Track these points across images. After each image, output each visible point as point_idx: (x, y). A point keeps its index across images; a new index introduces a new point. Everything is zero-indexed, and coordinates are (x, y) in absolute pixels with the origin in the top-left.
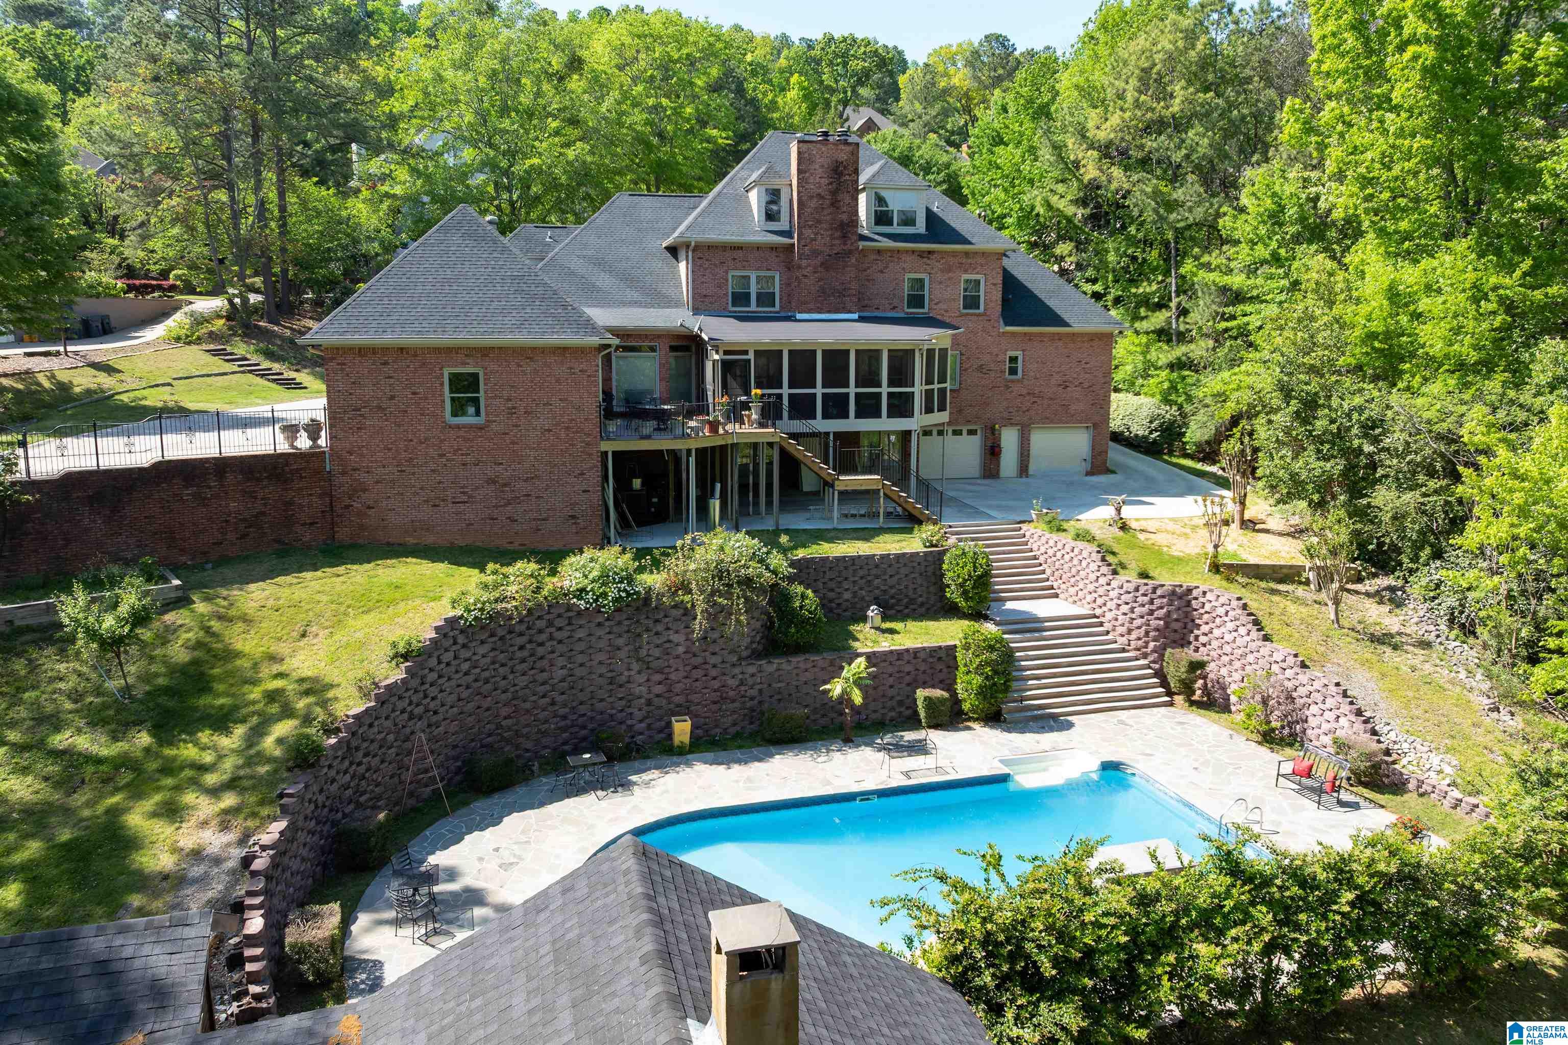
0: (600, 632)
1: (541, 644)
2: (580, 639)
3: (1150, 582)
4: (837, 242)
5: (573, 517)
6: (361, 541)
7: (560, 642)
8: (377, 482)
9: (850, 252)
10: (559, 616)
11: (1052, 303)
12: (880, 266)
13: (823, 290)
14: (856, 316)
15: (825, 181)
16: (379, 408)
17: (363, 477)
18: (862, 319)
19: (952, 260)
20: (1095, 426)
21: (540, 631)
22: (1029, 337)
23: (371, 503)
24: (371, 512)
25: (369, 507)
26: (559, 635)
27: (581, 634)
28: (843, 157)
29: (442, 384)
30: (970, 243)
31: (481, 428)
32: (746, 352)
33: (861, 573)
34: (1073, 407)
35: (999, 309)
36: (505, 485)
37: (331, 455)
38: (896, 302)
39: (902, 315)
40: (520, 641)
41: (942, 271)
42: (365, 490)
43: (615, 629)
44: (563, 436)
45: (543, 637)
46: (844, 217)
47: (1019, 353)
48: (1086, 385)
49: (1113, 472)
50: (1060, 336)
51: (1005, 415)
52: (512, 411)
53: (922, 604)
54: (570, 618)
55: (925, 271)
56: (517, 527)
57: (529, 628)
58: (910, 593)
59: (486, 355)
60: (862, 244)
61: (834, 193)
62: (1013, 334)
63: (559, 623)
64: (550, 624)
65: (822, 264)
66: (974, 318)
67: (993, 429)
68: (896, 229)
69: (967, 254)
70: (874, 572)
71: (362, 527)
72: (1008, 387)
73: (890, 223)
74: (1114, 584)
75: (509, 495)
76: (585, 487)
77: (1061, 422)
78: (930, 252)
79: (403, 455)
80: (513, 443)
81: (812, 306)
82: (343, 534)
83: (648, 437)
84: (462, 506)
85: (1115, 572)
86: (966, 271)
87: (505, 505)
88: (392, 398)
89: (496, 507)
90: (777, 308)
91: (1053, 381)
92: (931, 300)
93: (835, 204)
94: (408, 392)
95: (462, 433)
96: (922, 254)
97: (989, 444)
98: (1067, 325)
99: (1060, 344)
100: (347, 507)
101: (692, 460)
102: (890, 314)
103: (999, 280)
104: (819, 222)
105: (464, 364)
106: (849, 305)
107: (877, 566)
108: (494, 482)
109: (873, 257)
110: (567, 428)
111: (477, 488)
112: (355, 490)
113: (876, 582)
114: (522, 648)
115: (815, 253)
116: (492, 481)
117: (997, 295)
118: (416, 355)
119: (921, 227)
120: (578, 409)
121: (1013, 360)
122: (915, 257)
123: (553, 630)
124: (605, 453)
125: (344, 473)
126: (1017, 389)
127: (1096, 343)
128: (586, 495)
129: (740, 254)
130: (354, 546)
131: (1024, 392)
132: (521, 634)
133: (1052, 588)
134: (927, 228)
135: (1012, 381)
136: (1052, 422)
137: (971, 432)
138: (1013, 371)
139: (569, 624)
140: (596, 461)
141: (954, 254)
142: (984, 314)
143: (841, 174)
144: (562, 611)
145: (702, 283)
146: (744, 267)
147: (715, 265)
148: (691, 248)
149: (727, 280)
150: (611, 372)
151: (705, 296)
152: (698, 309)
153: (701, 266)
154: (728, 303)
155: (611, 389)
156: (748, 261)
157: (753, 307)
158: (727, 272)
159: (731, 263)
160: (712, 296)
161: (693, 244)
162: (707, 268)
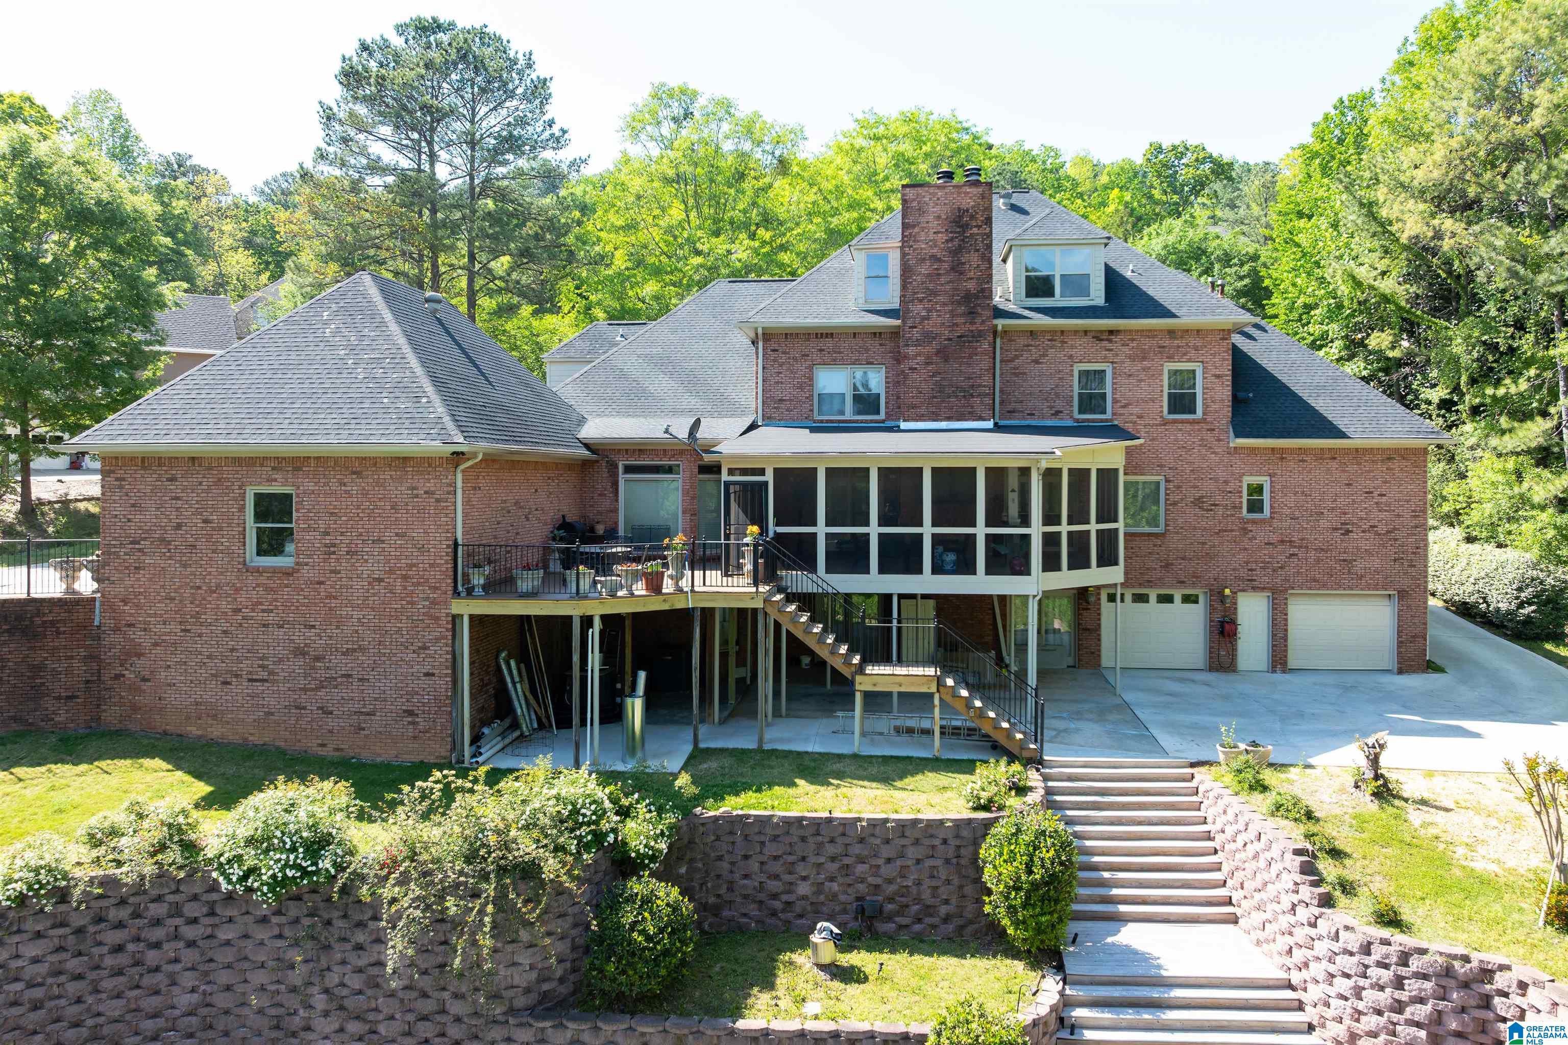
0: (262, 934)
1: (157, 945)
2: (228, 943)
3: (1399, 938)
4: (960, 320)
5: (410, 713)
6: (132, 727)
7: (191, 944)
8: (156, 644)
9: (980, 335)
10: (195, 898)
11: (1320, 404)
12: (1035, 353)
13: (940, 388)
14: (990, 424)
15: (942, 237)
16: (162, 540)
17: (137, 635)
18: (998, 428)
19: (1147, 343)
20: (1402, 594)
21: (157, 922)
22: (1281, 455)
23: (146, 673)
24: (146, 686)
25: (145, 680)
26: (189, 932)
27: (226, 933)
28: (968, 202)
29: (242, 509)
30: (1174, 316)
31: (288, 573)
32: (762, 472)
33: (831, 850)
34: (1359, 566)
35: (1227, 411)
36: (317, 659)
37: (102, 604)
38: (1059, 404)
39: (1069, 423)
40: (113, 937)
41: (1132, 358)
42: (139, 655)
43: (287, 932)
44: (398, 590)
45: (158, 934)
46: (971, 286)
47: (1264, 480)
48: (1382, 529)
49: (1439, 669)
50: (1333, 455)
51: (1243, 573)
52: (330, 550)
53: (946, 919)
54: (212, 905)
55: (1105, 360)
56: (331, 723)
57: (136, 915)
58: (926, 895)
59: (297, 469)
60: (1000, 323)
61: (956, 252)
62: (1253, 450)
63: (191, 910)
64: (176, 911)
65: (938, 353)
66: (1188, 427)
67: (1222, 598)
68: (1058, 300)
69: (1171, 333)
70: (857, 849)
71: (135, 708)
72: (1245, 531)
73: (1050, 293)
74: (1324, 926)
75: (322, 674)
76: (427, 669)
77: (1339, 586)
78: (1111, 332)
79: (189, 608)
80: (330, 597)
81: (923, 410)
82: (111, 715)
83: (532, 595)
84: (259, 687)
85: (1327, 901)
86: (1170, 358)
87: (317, 689)
88: (179, 526)
89: (305, 690)
90: (882, 416)
91: (1324, 523)
92: (1115, 401)
93: (957, 268)
94: (198, 520)
95: (263, 580)
96: (1099, 336)
97: (1217, 617)
98: (1342, 435)
99: (1334, 465)
100: (117, 677)
101: (595, 632)
102: (1049, 423)
103: (1226, 369)
104: (934, 293)
105: (271, 480)
106: (978, 410)
107: (862, 840)
108: (304, 654)
109: (1022, 341)
110: (405, 578)
111: (280, 661)
112: (129, 654)
113: (860, 869)
114: (119, 949)
115: (928, 337)
116: (300, 652)
117: (1224, 392)
118: (210, 468)
119: (1097, 295)
120: (422, 549)
121: (1258, 489)
122: (1088, 339)
123: (178, 921)
124: (455, 619)
125: (116, 629)
126: (1262, 535)
127: (1395, 465)
128: (428, 681)
129: (829, 343)
130: (119, 733)
131: (1274, 538)
132: (120, 925)
133: (1229, 902)
134: (1107, 299)
135: (1254, 522)
136: (1324, 586)
137: (1187, 599)
138: (1255, 506)
139: (212, 913)
140: (444, 628)
141: (1151, 333)
142: (1203, 421)
143: (965, 227)
144: (197, 890)
145: (777, 383)
146: (835, 360)
147: (795, 359)
148: (760, 336)
149: (811, 379)
150: (617, 501)
151: (781, 400)
152: (769, 418)
153: (774, 361)
154: (812, 410)
155: (616, 523)
156: (840, 353)
157: (849, 414)
158: (811, 368)
159: (816, 356)
160: (790, 400)
161: (760, 331)
162: (783, 363)
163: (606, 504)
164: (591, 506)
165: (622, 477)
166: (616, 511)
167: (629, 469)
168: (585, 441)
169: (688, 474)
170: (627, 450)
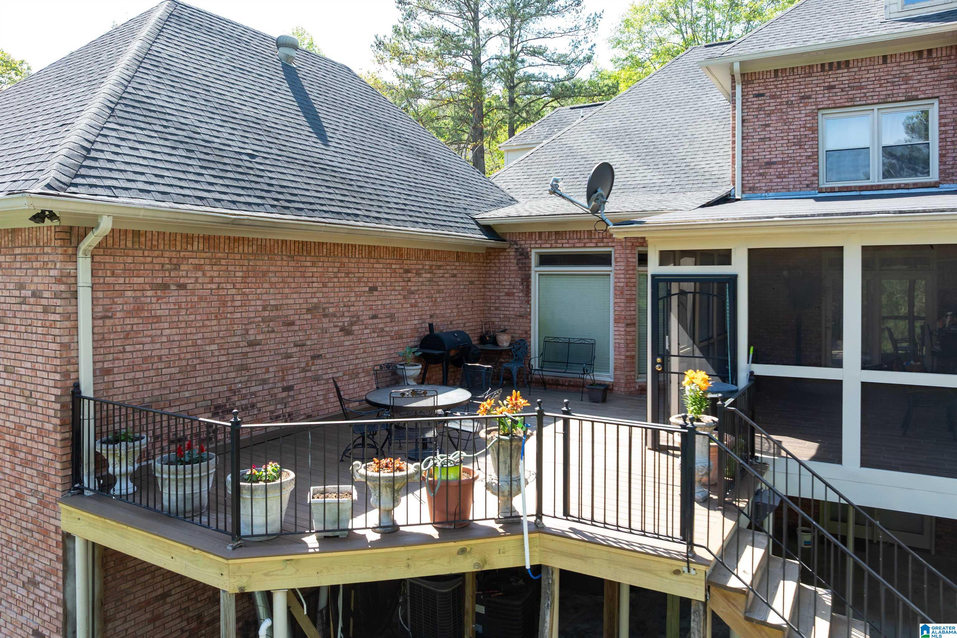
90: (932, 178)
145: (763, 140)
146: (852, 99)
147: (789, 104)
148: (738, 78)
149: (815, 130)
150: (528, 302)
151: (769, 164)
152: (752, 189)
153: (760, 109)
154: (816, 175)
155: (527, 332)
156: (861, 88)
157: (876, 178)
158: (814, 115)
159: (823, 98)
160: (783, 162)
161: (737, 67)
162: (772, 112)
163: (516, 306)
164: (497, 309)
165: (535, 270)
166: (527, 316)
167: (545, 260)
168: (482, 222)
169: (622, 266)
170: (540, 233)
